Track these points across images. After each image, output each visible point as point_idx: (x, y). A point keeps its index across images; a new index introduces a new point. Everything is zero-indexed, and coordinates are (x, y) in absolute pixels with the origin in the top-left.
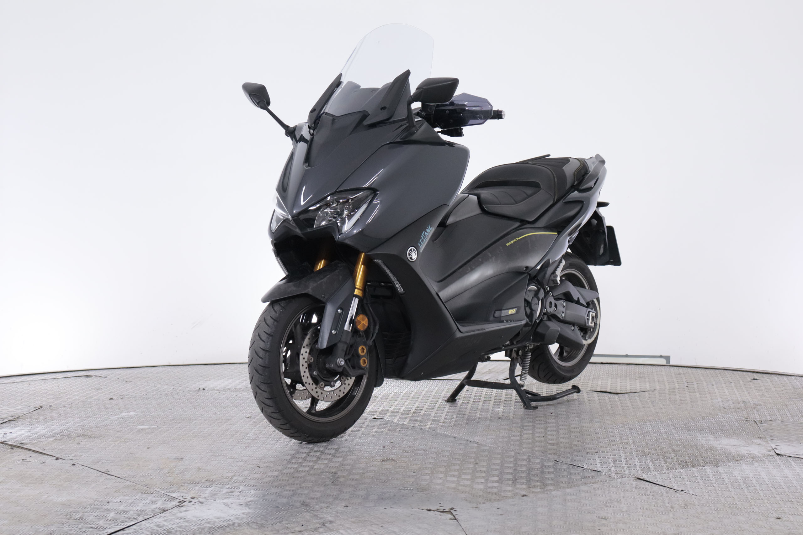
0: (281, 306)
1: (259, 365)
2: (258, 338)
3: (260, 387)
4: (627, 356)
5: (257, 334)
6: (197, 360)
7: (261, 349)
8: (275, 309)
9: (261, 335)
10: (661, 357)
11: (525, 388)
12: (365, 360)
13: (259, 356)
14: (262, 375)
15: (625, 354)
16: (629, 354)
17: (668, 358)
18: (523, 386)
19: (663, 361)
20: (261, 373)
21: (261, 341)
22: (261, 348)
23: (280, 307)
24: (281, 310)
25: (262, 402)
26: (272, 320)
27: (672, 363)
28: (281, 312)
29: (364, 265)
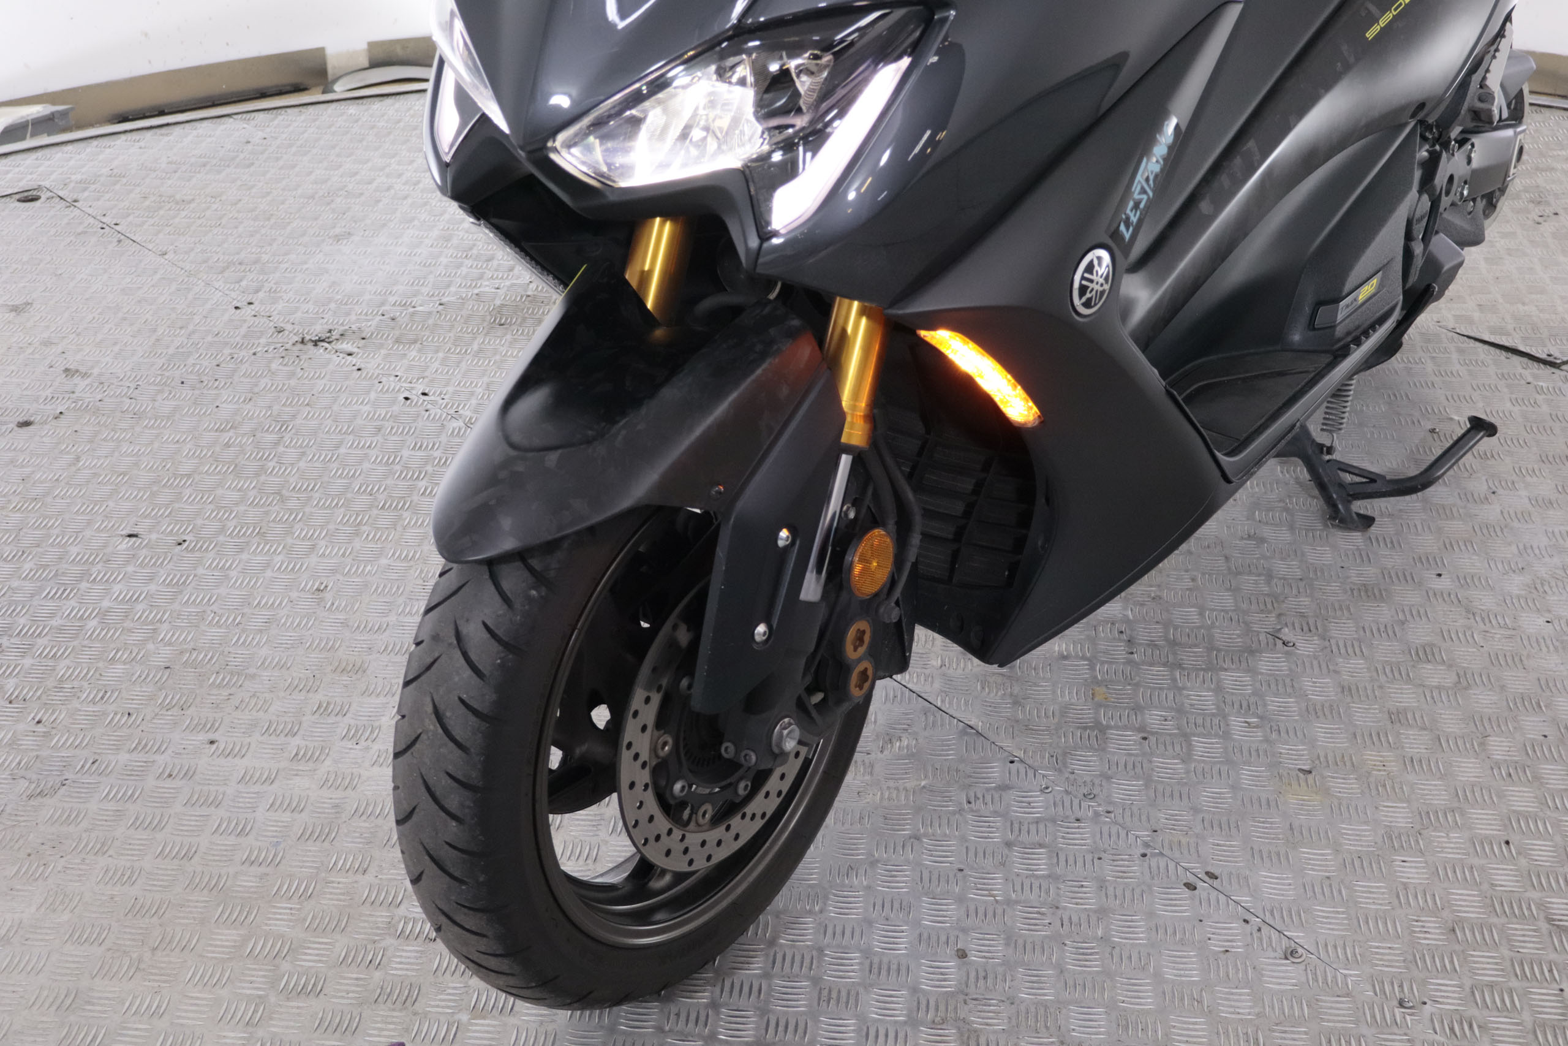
0: (531, 570)
1: (447, 843)
2: (431, 725)
5: (429, 709)
7: (450, 781)
8: (506, 585)
9: (448, 714)
11: (1336, 456)
13: (443, 808)
18: (1330, 450)
20: (457, 874)
21: (451, 745)
23: (526, 574)
24: (534, 592)
26: (495, 647)
28: (530, 600)
29: (869, 317)
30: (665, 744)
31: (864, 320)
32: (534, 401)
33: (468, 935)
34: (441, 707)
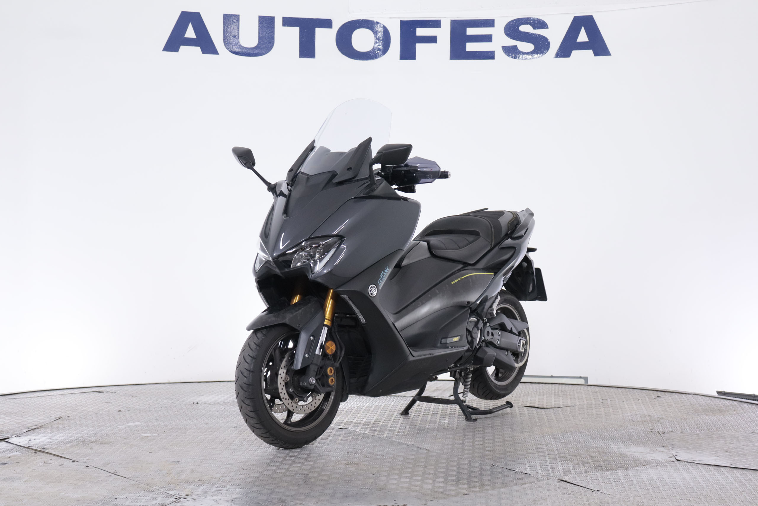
0: (263, 334)
1: (244, 383)
2: (243, 360)
3: (245, 402)
4: (552, 377)
5: (243, 357)
7: (245, 370)
8: (258, 336)
10: (580, 377)
11: (466, 403)
12: (333, 379)
13: (244, 376)
14: (246, 392)
16: (553, 375)
17: (586, 379)
18: (465, 402)
19: (582, 382)
20: (245, 390)
21: (246, 363)
25: (246, 414)
26: (255, 345)
27: (589, 383)
28: (262, 338)
29: (332, 299)
30: (288, 378)
31: (331, 300)
32: (265, 313)
33: (247, 406)
34: (245, 357)
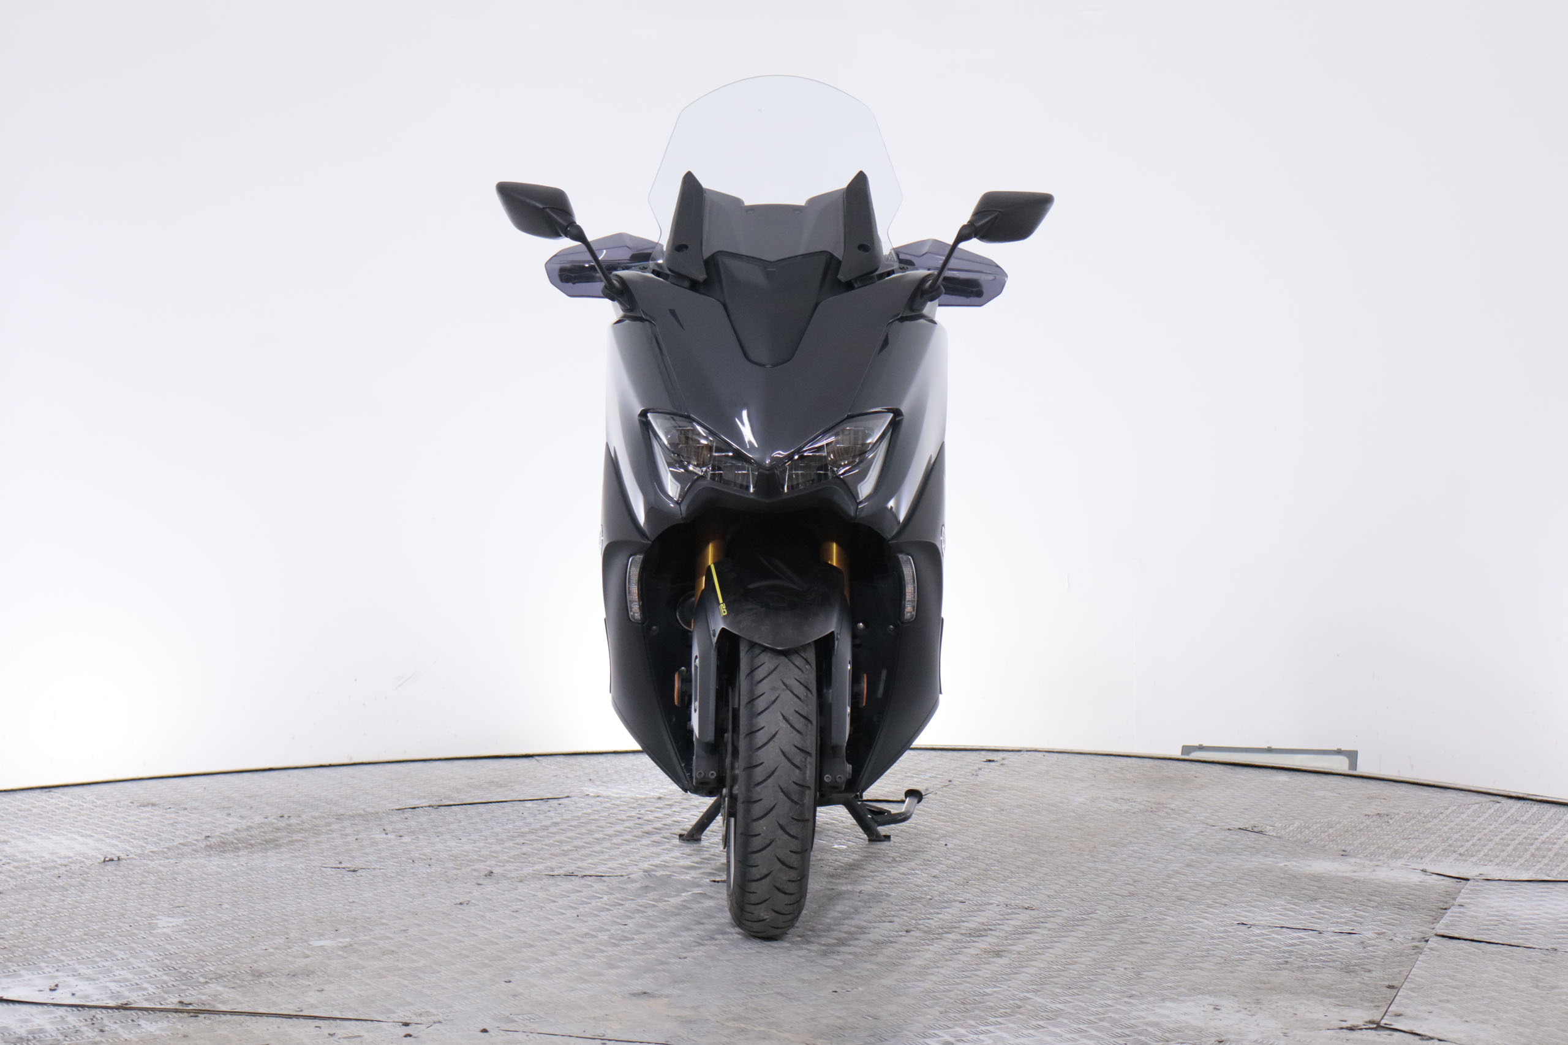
1: (794, 782)
2: (784, 725)
3: (788, 829)
4: (1269, 750)
5: (781, 717)
6: (405, 752)
7: (796, 749)
9: (791, 718)
10: (1339, 752)
14: (796, 803)
15: (1265, 746)
16: (1273, 747)
17: (1352, 756)
19: (1340, 764)
22: (796, 747)
24: (807, 667)
25: (779, 860)
26: (802, 688)
